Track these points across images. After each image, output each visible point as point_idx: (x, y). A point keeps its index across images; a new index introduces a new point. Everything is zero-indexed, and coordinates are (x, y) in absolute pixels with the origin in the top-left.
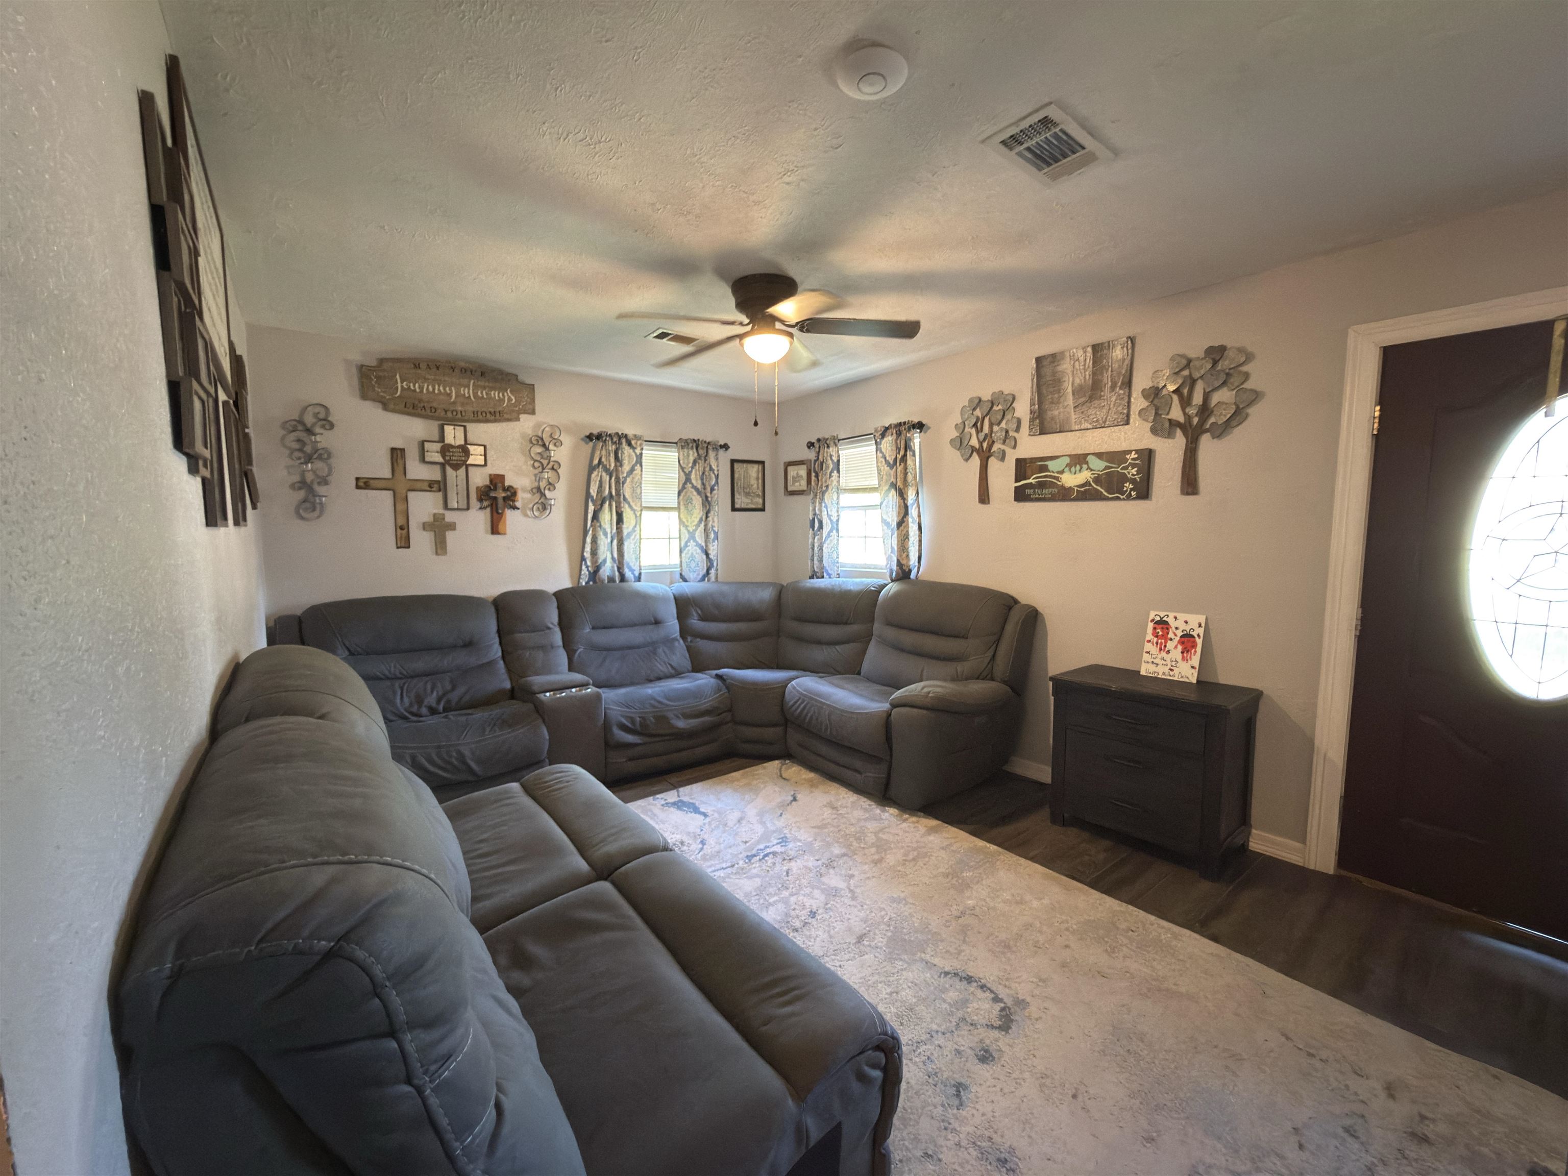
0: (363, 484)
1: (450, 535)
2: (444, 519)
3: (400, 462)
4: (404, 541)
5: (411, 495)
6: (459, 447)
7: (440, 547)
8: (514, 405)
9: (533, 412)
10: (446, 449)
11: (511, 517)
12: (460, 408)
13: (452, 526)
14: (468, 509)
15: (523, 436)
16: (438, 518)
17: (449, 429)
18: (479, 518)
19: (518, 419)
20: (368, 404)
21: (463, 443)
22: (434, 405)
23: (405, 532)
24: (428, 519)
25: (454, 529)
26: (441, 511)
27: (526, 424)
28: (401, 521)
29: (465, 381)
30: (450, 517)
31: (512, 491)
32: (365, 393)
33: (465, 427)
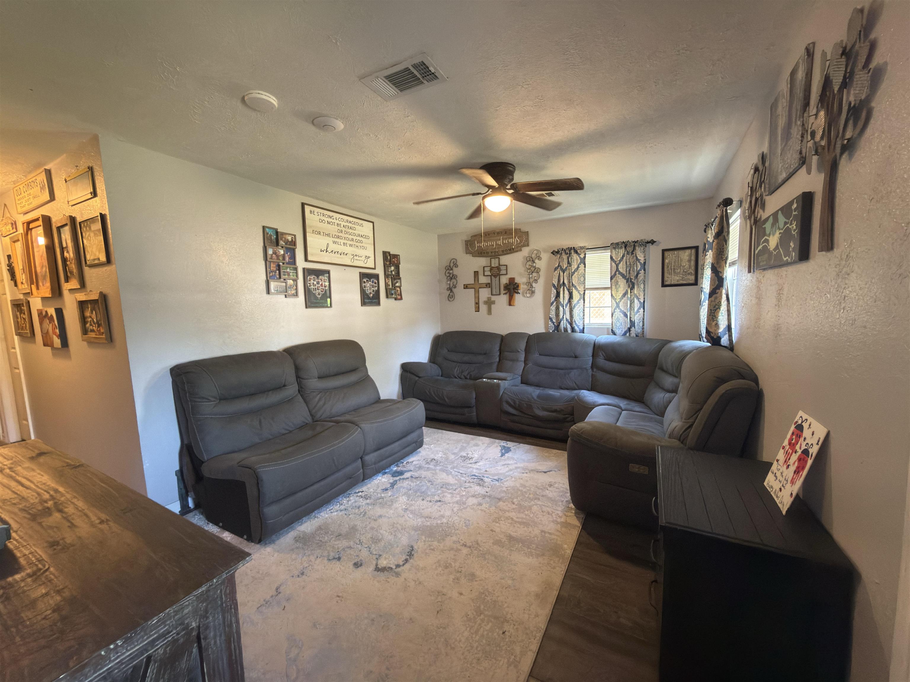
0: (466, 287)
1: (493, 306)
2: (491, 299)
3: (477, 277)
4: (478, 310)
5: (480, 289)
6: (497, 267)
7: (489, 312)
8: (520, 243)
9: (528, 245)
10: (492, 269)
11: (518, 298)
12: (497, 250)
13: (494, 302)
14: (500, 294)
15: (524, 257)
16: (489, 299)
17: (493, 260)
18: (503, 299)
19: (521, 250)
20: (468, 255)
21: (498, 265)
22: (488, 251)
23: (478, 305)
24: (486, 299)
25: (494, 304)
26: (490, 296)
27: (525, 252)
28: (477, 301)
29: (498, 238)
30: (493, 298)
31: (517, 285)
32: (468, 252)
33: (499, 258)
